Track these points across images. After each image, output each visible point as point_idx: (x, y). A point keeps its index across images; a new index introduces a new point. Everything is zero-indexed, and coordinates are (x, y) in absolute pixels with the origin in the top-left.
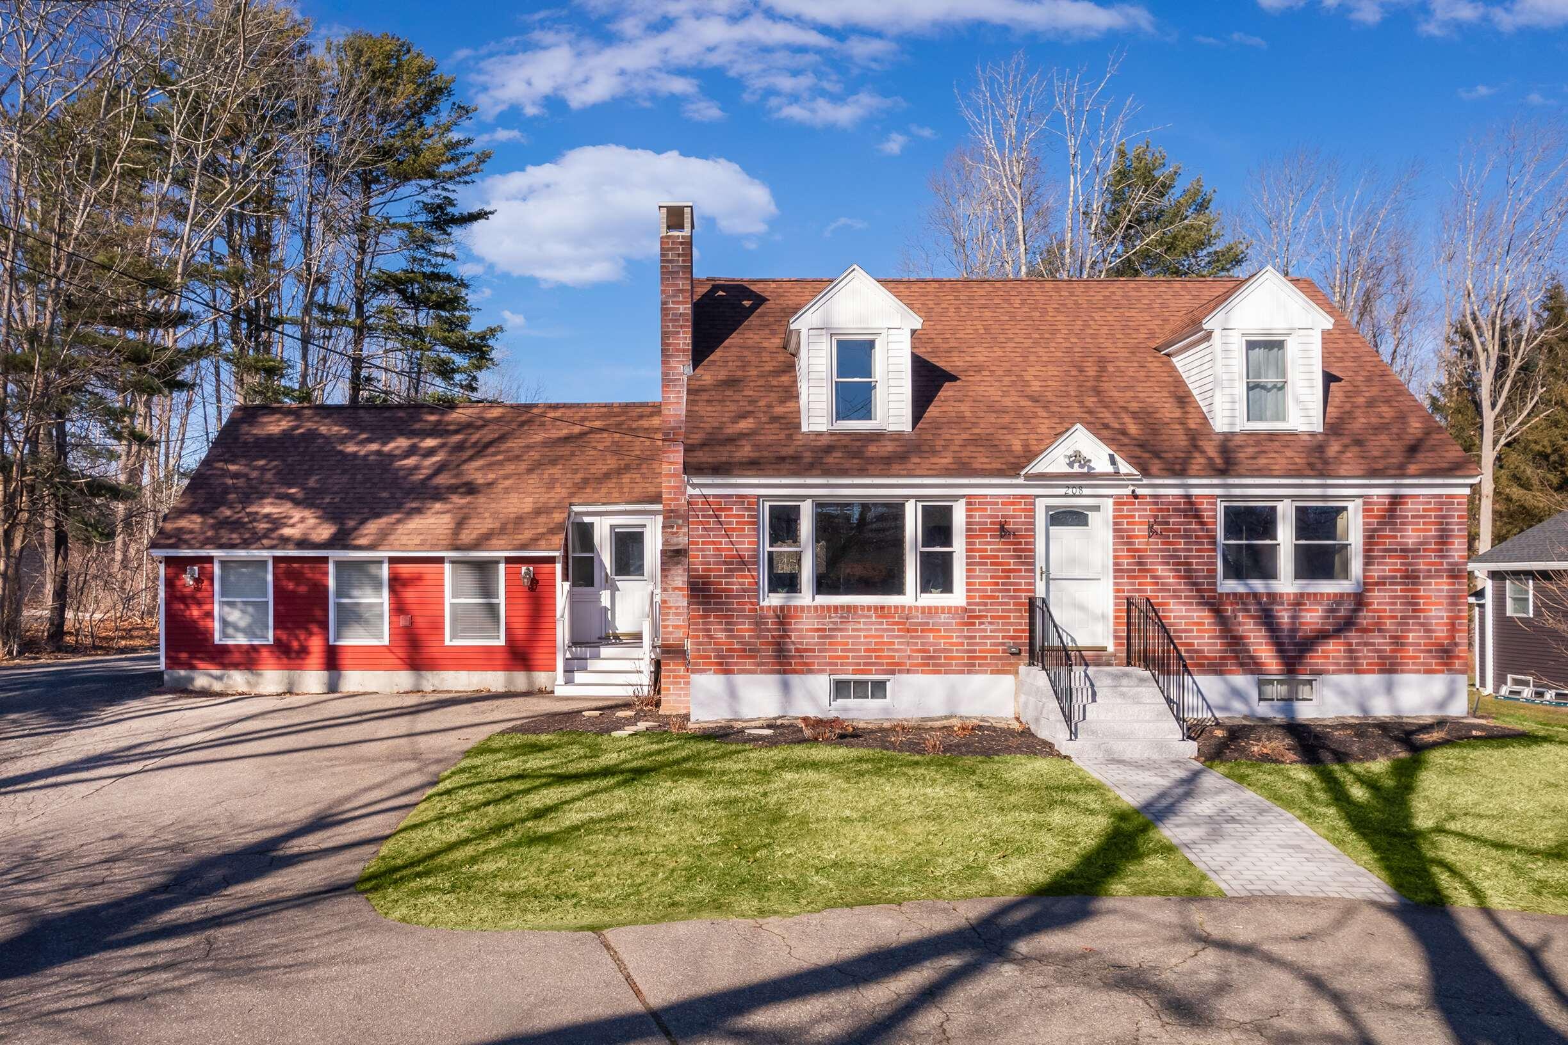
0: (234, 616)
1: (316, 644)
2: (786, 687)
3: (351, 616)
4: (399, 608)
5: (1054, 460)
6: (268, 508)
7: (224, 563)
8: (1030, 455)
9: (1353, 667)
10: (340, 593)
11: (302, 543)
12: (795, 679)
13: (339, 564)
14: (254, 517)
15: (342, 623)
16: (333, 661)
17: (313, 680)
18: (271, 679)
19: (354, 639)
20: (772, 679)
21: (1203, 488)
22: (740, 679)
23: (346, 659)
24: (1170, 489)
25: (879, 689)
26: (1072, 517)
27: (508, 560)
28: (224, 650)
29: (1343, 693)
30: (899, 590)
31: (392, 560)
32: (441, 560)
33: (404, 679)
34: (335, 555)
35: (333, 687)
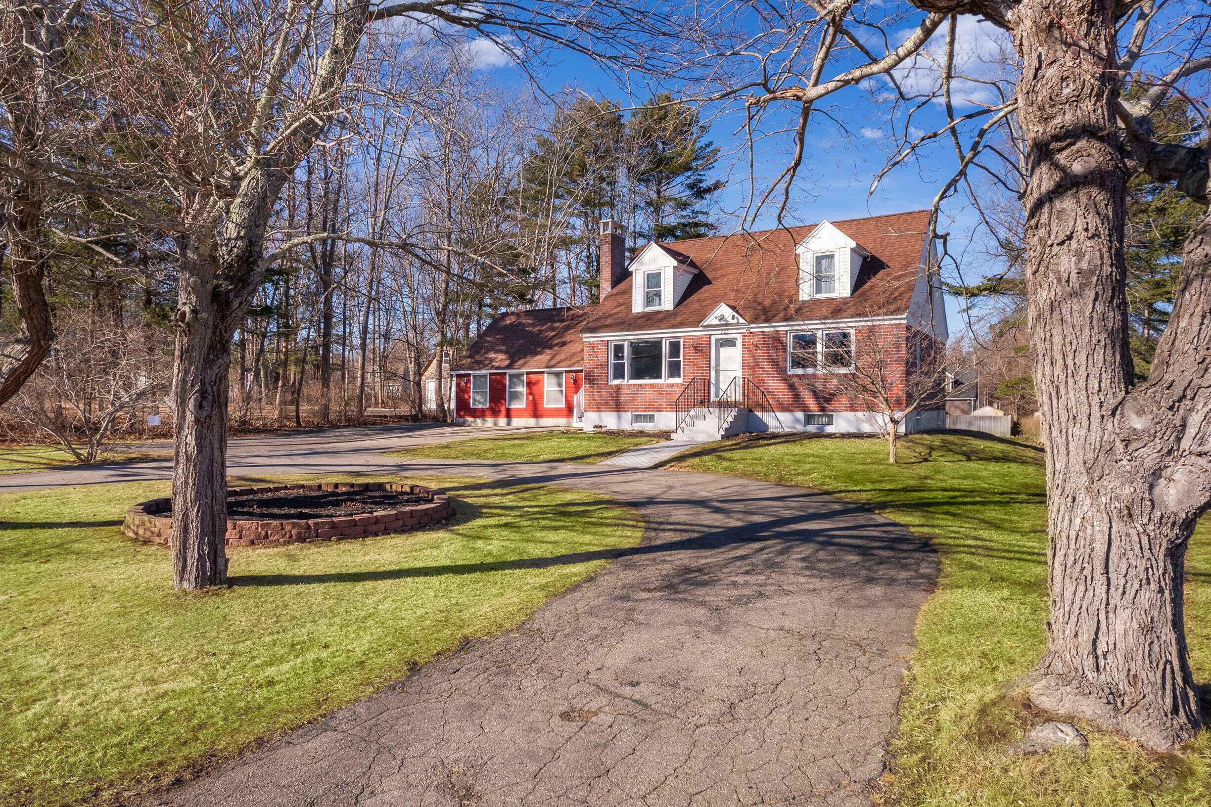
0: (478, 397)
1: (503, 409)
2: (619, 417)
3: (515, 396)
4: (530, 393)
5: (712, 320)
6: (492, 355)
7: (475, 377)
8: (704, 317)
9: (853, 408)
10: (510, 387)
11: (498, 368)
12: (623, 414)
13: (511, 376)
14: (486, 359)
15: (511, 399)
16: (509, 415)
17: (502, 422)
18: (490, 422)
19: (516, 405)
20: (614, 414)
21: (780, 327)
22: (603, 414)
23: (513, 414)
24: (766, 328)
25: (651, 418)
26: (731, 343)
27: (567, 372)
28: (475, 410)
29: (848, 421)
30: (659, 376)
31: (528, 373)
32: (543, 373)
33: (532, 422)
34: (508, 371)
35: (509, 424)
